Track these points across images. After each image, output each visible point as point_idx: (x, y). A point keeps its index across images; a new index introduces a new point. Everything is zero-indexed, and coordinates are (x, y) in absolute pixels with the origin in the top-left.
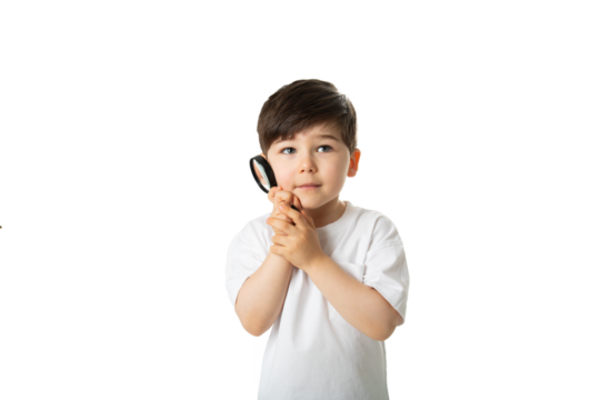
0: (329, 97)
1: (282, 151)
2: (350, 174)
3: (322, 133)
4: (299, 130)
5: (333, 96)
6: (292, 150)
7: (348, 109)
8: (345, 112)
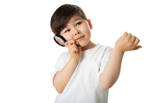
0: (70, 7)
1: (66, 32)
2: (91, 29)
3: (75, 19)
4: (67, 23)
5: (71, 6)
6: (69, 30)
7: (78, 8)
8: (78, 9)
